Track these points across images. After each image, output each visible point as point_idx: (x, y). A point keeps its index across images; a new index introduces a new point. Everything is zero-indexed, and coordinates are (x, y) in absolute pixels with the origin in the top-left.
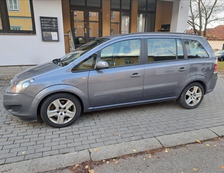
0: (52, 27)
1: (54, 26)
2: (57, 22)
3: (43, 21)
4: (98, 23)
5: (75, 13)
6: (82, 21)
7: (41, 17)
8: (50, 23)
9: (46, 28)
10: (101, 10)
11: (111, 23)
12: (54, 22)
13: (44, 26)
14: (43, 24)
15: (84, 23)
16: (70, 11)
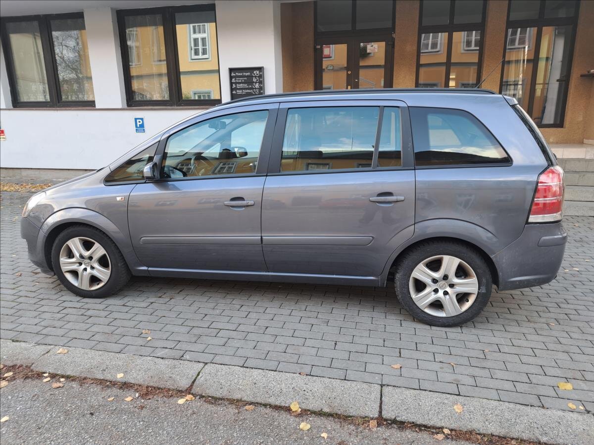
0: (252, 88)
1: (257, 86)
2: (261, 76)
3: (236, 77)
4: (382, 71)
5: (326, 51)
6: (341, 69)
7: (231, 70)
8: (249, 81)
9: (239, 92)
10: (394, 36)
11: (419, 66)
12: (256, 77)
13: (236, 89)
14: (234, 83)
15: (347, 73)
16: (315, 47)
